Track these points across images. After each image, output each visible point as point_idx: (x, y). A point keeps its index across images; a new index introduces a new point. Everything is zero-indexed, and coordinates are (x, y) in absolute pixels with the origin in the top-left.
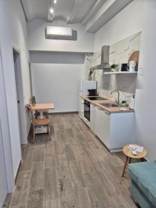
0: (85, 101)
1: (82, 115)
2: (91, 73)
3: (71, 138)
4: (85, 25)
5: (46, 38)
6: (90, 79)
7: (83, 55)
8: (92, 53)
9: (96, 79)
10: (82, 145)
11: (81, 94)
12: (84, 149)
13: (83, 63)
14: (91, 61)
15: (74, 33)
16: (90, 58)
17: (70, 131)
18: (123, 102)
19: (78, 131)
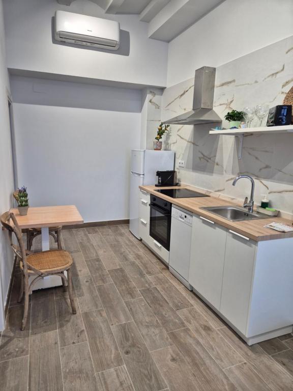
0: (154, 198)
1: (144, 232)
2: (160, 133)
3: (129, 298)
4: (147, 20)
5: (55, 41)
6: (158, 148)
7: (139, 92)
8: (162, 89)
9: (173, 148)
10: (165, 322)
11: (140, 181)
12: (174, 336)
13: (140, 110)
14: (158, 107)
15: (124, 35)
16: (157, 98)
17: (121, 276)
18: (264, 205)
19: (142, 275)
